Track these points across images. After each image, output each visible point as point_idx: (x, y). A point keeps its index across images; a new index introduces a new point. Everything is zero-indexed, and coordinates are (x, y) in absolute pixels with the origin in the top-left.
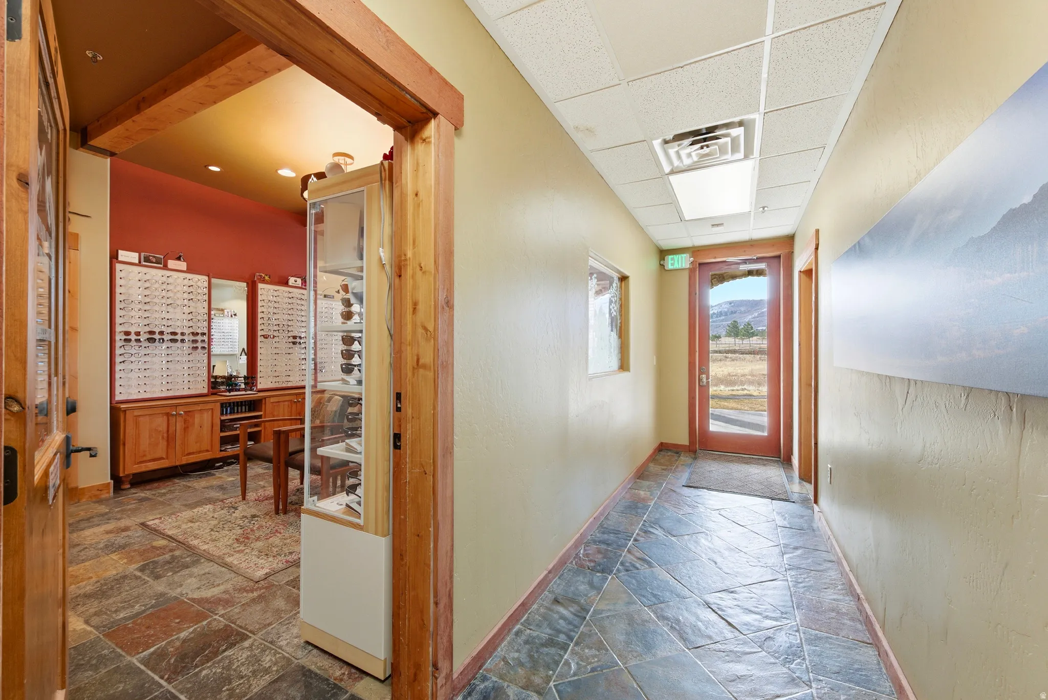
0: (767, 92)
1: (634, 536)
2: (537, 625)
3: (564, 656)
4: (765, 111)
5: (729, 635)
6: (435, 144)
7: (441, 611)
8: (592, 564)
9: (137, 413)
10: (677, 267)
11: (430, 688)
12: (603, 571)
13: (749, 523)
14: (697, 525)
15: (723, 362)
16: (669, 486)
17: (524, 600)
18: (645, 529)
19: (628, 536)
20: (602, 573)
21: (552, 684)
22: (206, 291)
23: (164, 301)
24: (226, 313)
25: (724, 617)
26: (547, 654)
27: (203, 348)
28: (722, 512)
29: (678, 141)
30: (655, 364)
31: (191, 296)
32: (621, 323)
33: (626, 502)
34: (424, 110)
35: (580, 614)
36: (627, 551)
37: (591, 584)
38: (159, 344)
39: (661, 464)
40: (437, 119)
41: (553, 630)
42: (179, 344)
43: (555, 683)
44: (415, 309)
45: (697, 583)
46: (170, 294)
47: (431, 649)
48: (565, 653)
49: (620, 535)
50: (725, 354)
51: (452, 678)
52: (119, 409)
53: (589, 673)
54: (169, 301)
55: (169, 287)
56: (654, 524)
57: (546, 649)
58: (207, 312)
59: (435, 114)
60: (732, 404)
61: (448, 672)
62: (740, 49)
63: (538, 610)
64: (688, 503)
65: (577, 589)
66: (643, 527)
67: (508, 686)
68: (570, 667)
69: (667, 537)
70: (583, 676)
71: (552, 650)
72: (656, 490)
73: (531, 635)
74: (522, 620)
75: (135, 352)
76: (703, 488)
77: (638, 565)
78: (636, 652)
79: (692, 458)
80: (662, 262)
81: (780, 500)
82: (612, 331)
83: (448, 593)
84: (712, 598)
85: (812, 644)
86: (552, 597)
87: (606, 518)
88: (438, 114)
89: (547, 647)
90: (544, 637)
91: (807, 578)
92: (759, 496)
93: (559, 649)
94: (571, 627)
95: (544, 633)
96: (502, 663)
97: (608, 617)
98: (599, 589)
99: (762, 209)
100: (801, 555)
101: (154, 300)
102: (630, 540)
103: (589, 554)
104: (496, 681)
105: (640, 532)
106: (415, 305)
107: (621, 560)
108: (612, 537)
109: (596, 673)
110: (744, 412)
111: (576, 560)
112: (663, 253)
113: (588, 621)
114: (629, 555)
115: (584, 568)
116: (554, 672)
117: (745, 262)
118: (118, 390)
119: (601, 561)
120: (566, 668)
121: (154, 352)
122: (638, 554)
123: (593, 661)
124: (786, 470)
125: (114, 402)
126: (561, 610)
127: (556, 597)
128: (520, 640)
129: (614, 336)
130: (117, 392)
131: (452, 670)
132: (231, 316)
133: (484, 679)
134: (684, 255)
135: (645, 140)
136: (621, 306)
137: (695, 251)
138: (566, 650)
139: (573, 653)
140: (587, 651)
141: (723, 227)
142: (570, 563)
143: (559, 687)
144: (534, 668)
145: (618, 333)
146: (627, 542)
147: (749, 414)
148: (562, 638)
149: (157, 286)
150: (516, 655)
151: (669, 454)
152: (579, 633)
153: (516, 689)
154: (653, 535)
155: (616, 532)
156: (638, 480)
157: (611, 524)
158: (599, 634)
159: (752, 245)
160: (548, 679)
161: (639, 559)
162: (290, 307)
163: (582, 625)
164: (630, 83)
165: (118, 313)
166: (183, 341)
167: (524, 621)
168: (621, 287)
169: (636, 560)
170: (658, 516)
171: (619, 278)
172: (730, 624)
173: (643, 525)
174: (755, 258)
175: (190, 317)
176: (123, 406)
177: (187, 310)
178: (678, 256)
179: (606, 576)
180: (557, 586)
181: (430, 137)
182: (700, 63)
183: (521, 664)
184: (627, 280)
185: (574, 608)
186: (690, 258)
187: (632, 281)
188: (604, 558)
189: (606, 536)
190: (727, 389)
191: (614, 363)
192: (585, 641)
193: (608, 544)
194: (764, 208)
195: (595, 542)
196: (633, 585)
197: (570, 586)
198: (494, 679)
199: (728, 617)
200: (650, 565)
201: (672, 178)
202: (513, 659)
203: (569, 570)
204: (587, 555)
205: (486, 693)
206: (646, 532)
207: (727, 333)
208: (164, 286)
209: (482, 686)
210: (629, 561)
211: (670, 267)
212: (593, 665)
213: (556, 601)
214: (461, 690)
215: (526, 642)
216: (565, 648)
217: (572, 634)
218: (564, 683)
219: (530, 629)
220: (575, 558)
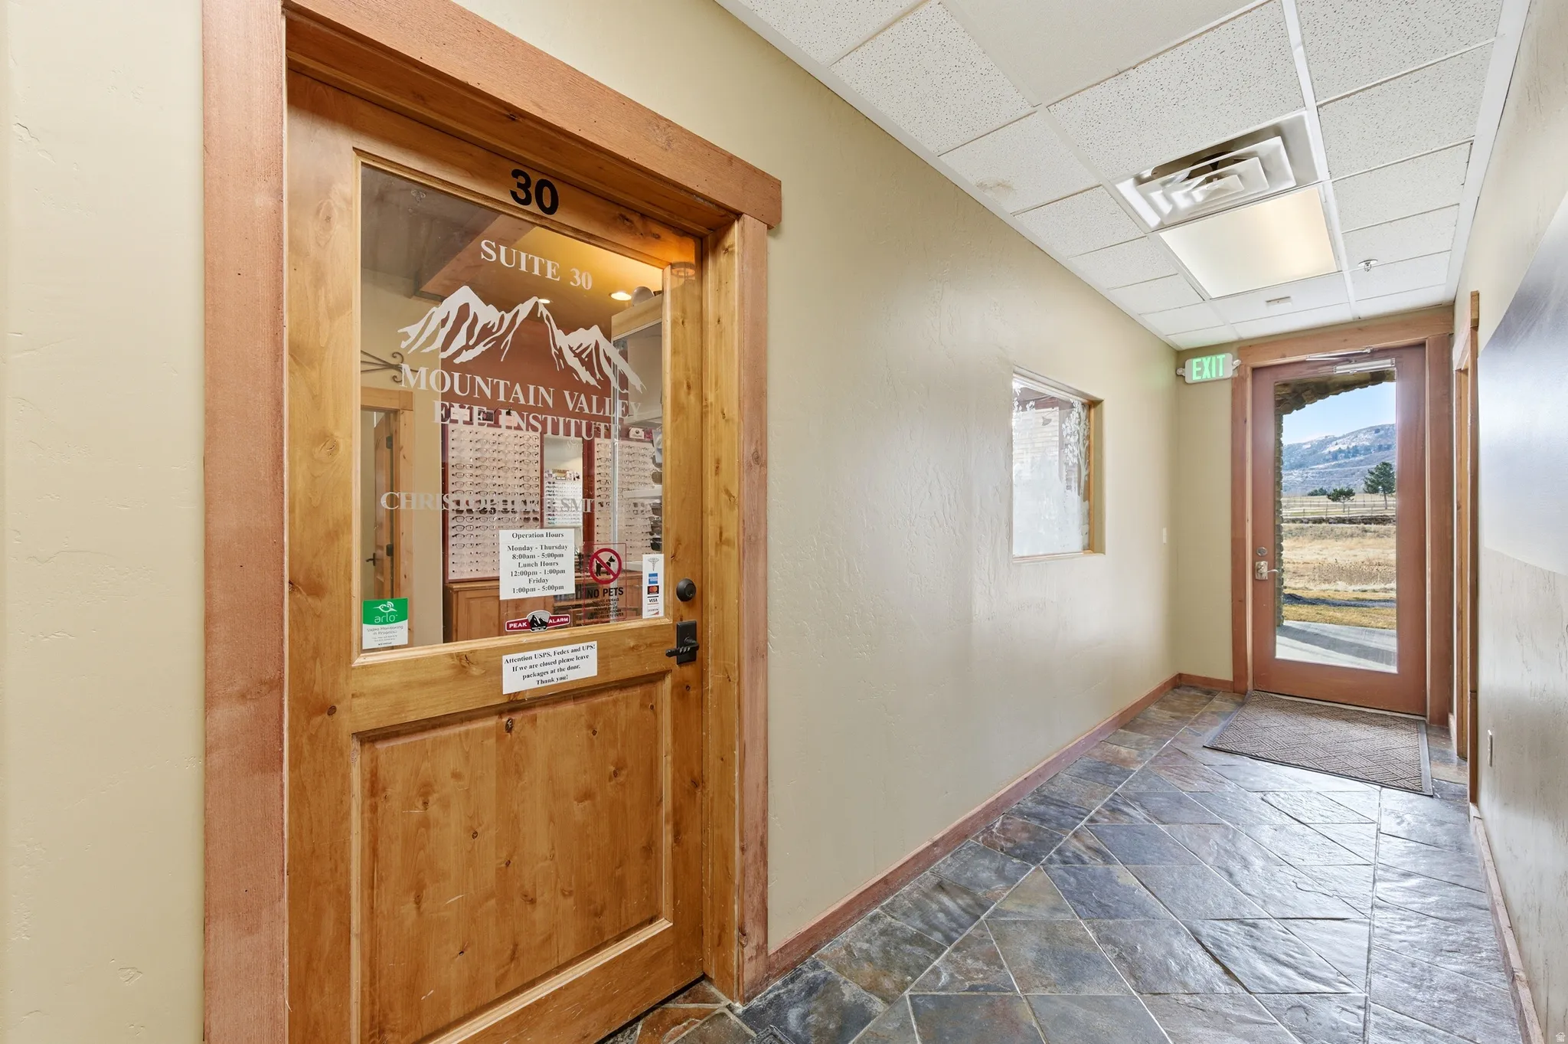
0: (1310, 71)
1: (1091, 814)
2: (904, 914)
3: (934, 961)
4: (1318, 103)
5: (1222, 988)
6: (738, 254)
7: (750, 861)
8: (1009, 845)
9: (469, 594)
10: (1209, 377)
11: (735, 958)
12: (1024, 857)
13: (1319, 819)
14: (1214, 811)
15: (1355, 540)
16: (1178, 745)
17: (887, 876)
18: (1113, 805)
19: (1082, 814)
20: (1021, 859)
21: (907, 993)
22: (538, 450)
23: (495, 464)
24: (568, 476)
25: (1222, 961)
26: (909, 954)
27: (536, 519)
28: (1270, 798)
29: (1161, 177)
30: (1165, 540)
31: (522, 457)
32: (1089, 475)
33: (1090, 762)
34: (723, 212)
35: (970, 910)
36: (1074, 834)
37: (1000, 873)
38: (491, 515)
39: (1174, 709)
40: (741, 222)
41: (927, 924)
42: (510, 515)
43: (912, 993)
44: (717, 468)
45: (1187, 901)
46: (501, 456)
47: (736, 907)
48: (937, 958)
49: (1066, 810)
50: (1362, 525)
51: (767, 954)
52: (452, 589)
53: (966, 991)
54: (501, 464)
55: (502, 448)
56: (1131, 799)
57: (908, 947)
58: (539, 476)
59: (738, 215)
60: (1352, 615)
61: (761, 944)
62: (1235, 18)
63: (910, 893)
64: (1205, 775)
65: (976, 876)
66: (1111, 803)
67: (845, 982)
68: (939, 978)
69: (1151, 822)
70: (956, 993)
71: (919, 951)
72: (1150, 748)
73: (892, 925)
74: (884, 904)
75: (467, 524)
76: (1242, 754)
77: (1086, 858)
78: (1047, 978)
79: (1236, 703)
80: (1180, 371)
81: (1399, 788)
82: (1069, 487)
83: (759, 838)
84: (1206, 930)
85: (1387, 1033)
86: (934, 880)
87: (1050, 782)
88: (741, 214)
89: (910, 944)
90: (911, 930)
91: (1415, 927)
92: (1356, 779)
93: (929, 950)
94: (954, 925)
95: (912, 926)
96: (844, 952)
97: (1015, 922)
98: (1011, 881)
99: (1363, 264)
100: (1419, 887)
101: (486, 464)
102: (1082, 819)
103: (1008, 830)
104: (830, 973)
105: (1103, 810)
106: (718, 462)
107: (1058, 846)
108: (1052, 811)
109: (975, 993)
110: (1374, 632)
111: (985, 835)
112: (1181, 356)
113: (982, 922)
114: (1075, 842)
115: (995, 848)
116: (915, 978)
117: (1347, 359)
118: (450, 569)
119: (1025, 842)
120: (932, 977)
121: (486, 524)
122: (1090, 842)
123: (975, 977)
124: (1433, 739)
125: (447, 582)
126: (945, 900)
127: (941, 882)
128: (876, 928)
129: (1074, 497)
130: (450, 570)
131: (766, 941)
132: (574, 479)
133: (816, 966)
134: (1221, 357)
135: (1100, 185)
136: (1089, 448)
137: (1243, 348)
138: (938, 955)
139: (948, 960)
140: (969, 961)
141: (1290, 303)
142: (973, 839)
143: (917, 1000)
144: (888, 967)
145: (1082, 491)
146: (1078, 821)
147: (1382, 634)
148: (937, 937)
149: (487, 446)
150: (865, 946)
151: (1193, 692)
152: (964, 935)
153: (855, 988)
154: (1127, 817)
155: (1062, 805)
156: (1122, 731)
157: (1057, 789)
158: (994, 943)
159: (1360, 329)
160: (904, 986)
161: (1089, 848)
162: (630, 466)
163: (971, 925)
164: (1050, 108)
165: (451, 479)
166: (514, 512)
167: (887, 905)
168: (1088, 417)
169: (1083, 849)
170: (1143, 788)
171: (1083, 404)
172: (1227, 971)
173: (1111, 799)
174: (1368, 351)
175: (522, 482)
176: (455, 586)
177: (518, 474)
178: (1209, 358)
179: (1027, 865)
180: (945, 866)
181: (732, 246)
182: (1166, 54)
183: (870, 960)
184: (1099, 406)
185: (964, 901)
186: (1233, 360)
187: (1107, 408)
188: (1030, 839)
189: (1042, 808)
190: (1351, 588)
191: (1075, 539)
192: (969, 947)
193: (1043, 821)
194: (1367, 262)
195: (1021, 813)
196: (1069, 884)
197: (967, 870)
198: (828, 969)
199: (1229, 960)
200: (1107, 859)
201: (1165, 235)
202: (861, 950)
203: (970, 848)
204: (1003, 829)
205: (814, 984)
206: (1113, 810)
207: (1369, 486)
208: (495, 447)
209: (811, 975)
210: (1072, 849)
211: (1196, 378)
212: (975, 983)
213: (940, 887)
214: (780, 972)
215: (883, 933)
216: (938, 950)
217: (954, 935)
218: (924, 995)
219: (893, 917)
220: (983, 832)
